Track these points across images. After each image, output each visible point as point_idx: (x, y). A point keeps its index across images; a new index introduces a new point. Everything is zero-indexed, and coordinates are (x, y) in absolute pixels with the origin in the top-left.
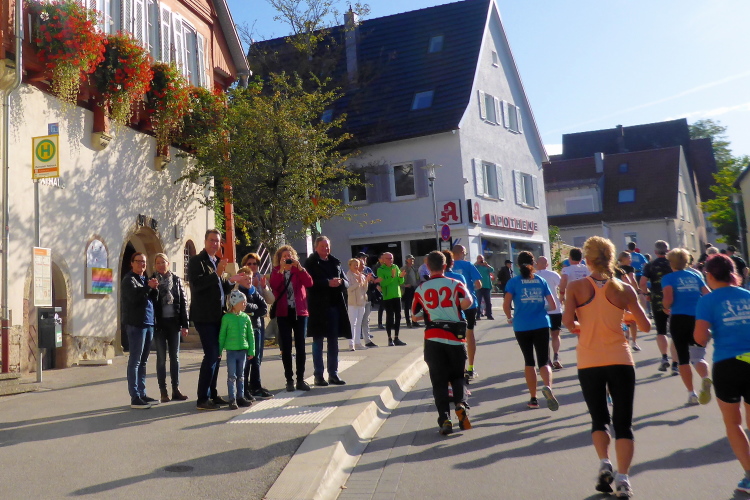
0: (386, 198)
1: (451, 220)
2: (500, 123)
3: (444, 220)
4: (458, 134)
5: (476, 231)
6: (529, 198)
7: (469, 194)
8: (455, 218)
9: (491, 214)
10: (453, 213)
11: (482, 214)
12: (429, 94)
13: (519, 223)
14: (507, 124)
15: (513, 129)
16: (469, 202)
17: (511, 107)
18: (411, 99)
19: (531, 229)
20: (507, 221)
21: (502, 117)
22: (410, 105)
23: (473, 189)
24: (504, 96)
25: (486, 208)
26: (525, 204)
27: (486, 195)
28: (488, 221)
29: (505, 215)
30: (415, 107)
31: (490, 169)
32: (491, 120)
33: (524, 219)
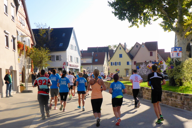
0: (54, 61)
1: (64, 65)
2: (73, 49)
3: (63, 65)
4: (66, 51)
5: (68, 67)
6: (77, 61)
7: (67, 61)
8: (65, 65)
9: (71, 64)
10: (65, 64)
11: (69, 64)
12: (62, 44)
13: (75, 66)
14: (75, 49)
15: (76, 50)
16: (67, 62)
17: (75, 47)
18: (59, 44)
19: (77, 66)
20: (73, 65)
21: (74, 48)
22: (59, 45)
23: (68, 60)
24: (74, 44)
25: (70, 63)
26: (77, 62)
27: (70, 61)
28: (70, 65)
29: (73, 64)
30: (60, 46)
31: (71, 57)
32: (72, 49)
33: (76, 65)
